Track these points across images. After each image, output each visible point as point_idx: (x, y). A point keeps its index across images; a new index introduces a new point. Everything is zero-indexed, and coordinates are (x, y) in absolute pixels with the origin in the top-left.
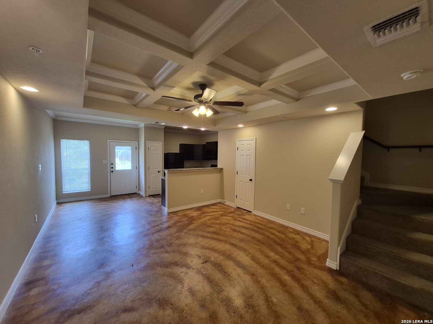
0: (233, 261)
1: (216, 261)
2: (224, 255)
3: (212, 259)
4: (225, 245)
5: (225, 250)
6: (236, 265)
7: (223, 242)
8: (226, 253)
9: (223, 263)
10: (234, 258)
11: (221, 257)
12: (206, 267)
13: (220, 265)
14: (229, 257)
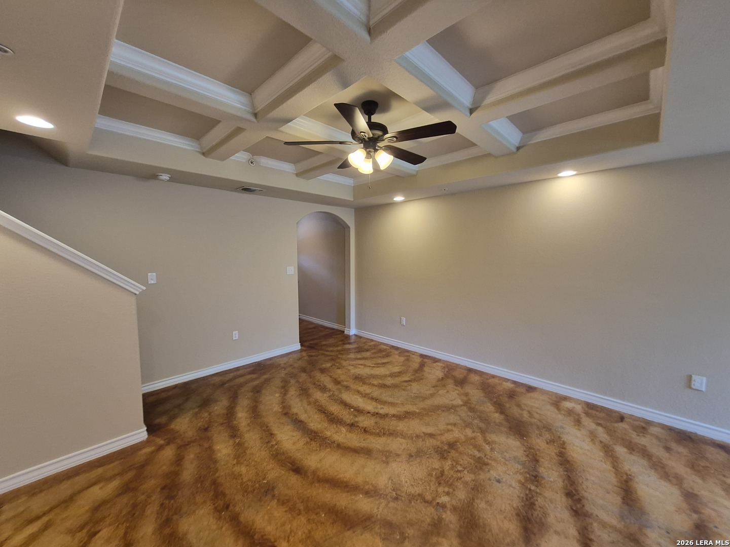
0: (308, 429)
1: (337, 427)
2: (323, 439)
3: (344, 430)
4: (319, 465)
5: (320, 450)
6: (306, 424)
7: (321, 474)
8: (318, 445)
9: (326, 425)
10: (306, 435)
11: (328, 433)
12: (352, 417)
13: (332, 421)
14: (314, 436)
